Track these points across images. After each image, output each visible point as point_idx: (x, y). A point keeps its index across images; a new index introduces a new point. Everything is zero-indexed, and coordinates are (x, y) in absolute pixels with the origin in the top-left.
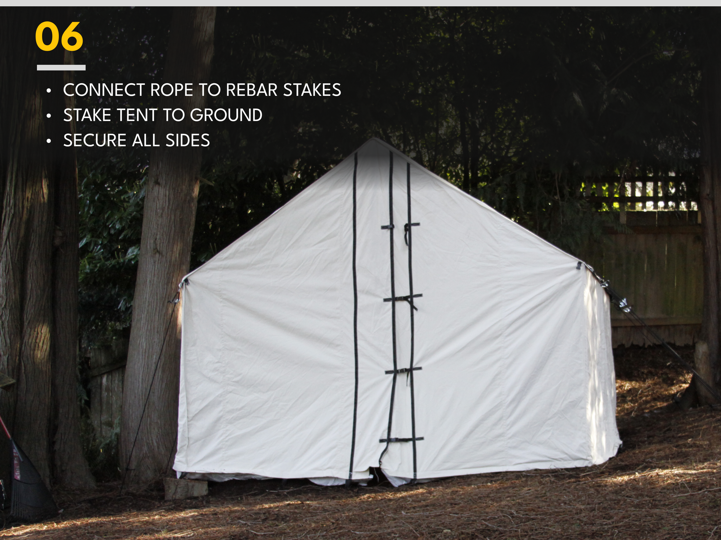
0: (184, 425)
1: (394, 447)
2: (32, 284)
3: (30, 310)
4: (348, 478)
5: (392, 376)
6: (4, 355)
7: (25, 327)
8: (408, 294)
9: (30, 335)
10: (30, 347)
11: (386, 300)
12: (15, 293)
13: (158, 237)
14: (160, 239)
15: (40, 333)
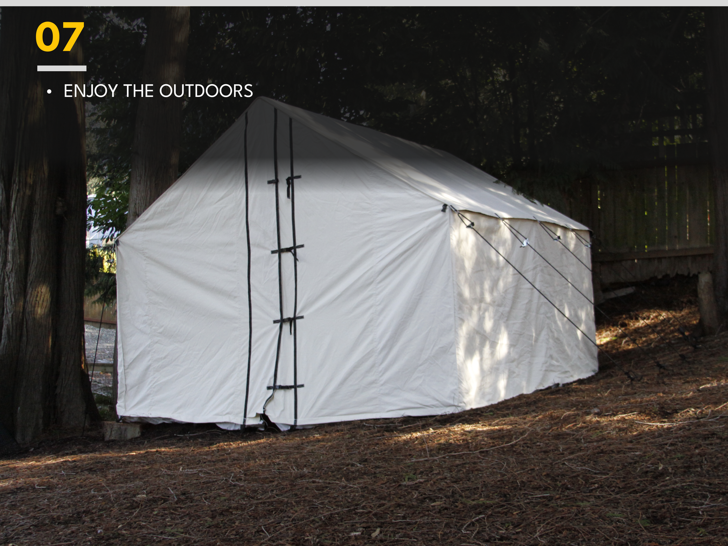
0: (121, 373)
1: (280, 394)
2: (34, 250)
3: (32, 271)
4: (242, 423)
5: (278, 325)
6: (10, 312)
7: (28, 287)
8: (292, 245)
9: (31, 294)
10: (32, 304)
11: (273, 252)
12: (20, 258)
13: (137, 202)
14: (139, 203)
15: (40, 292)
